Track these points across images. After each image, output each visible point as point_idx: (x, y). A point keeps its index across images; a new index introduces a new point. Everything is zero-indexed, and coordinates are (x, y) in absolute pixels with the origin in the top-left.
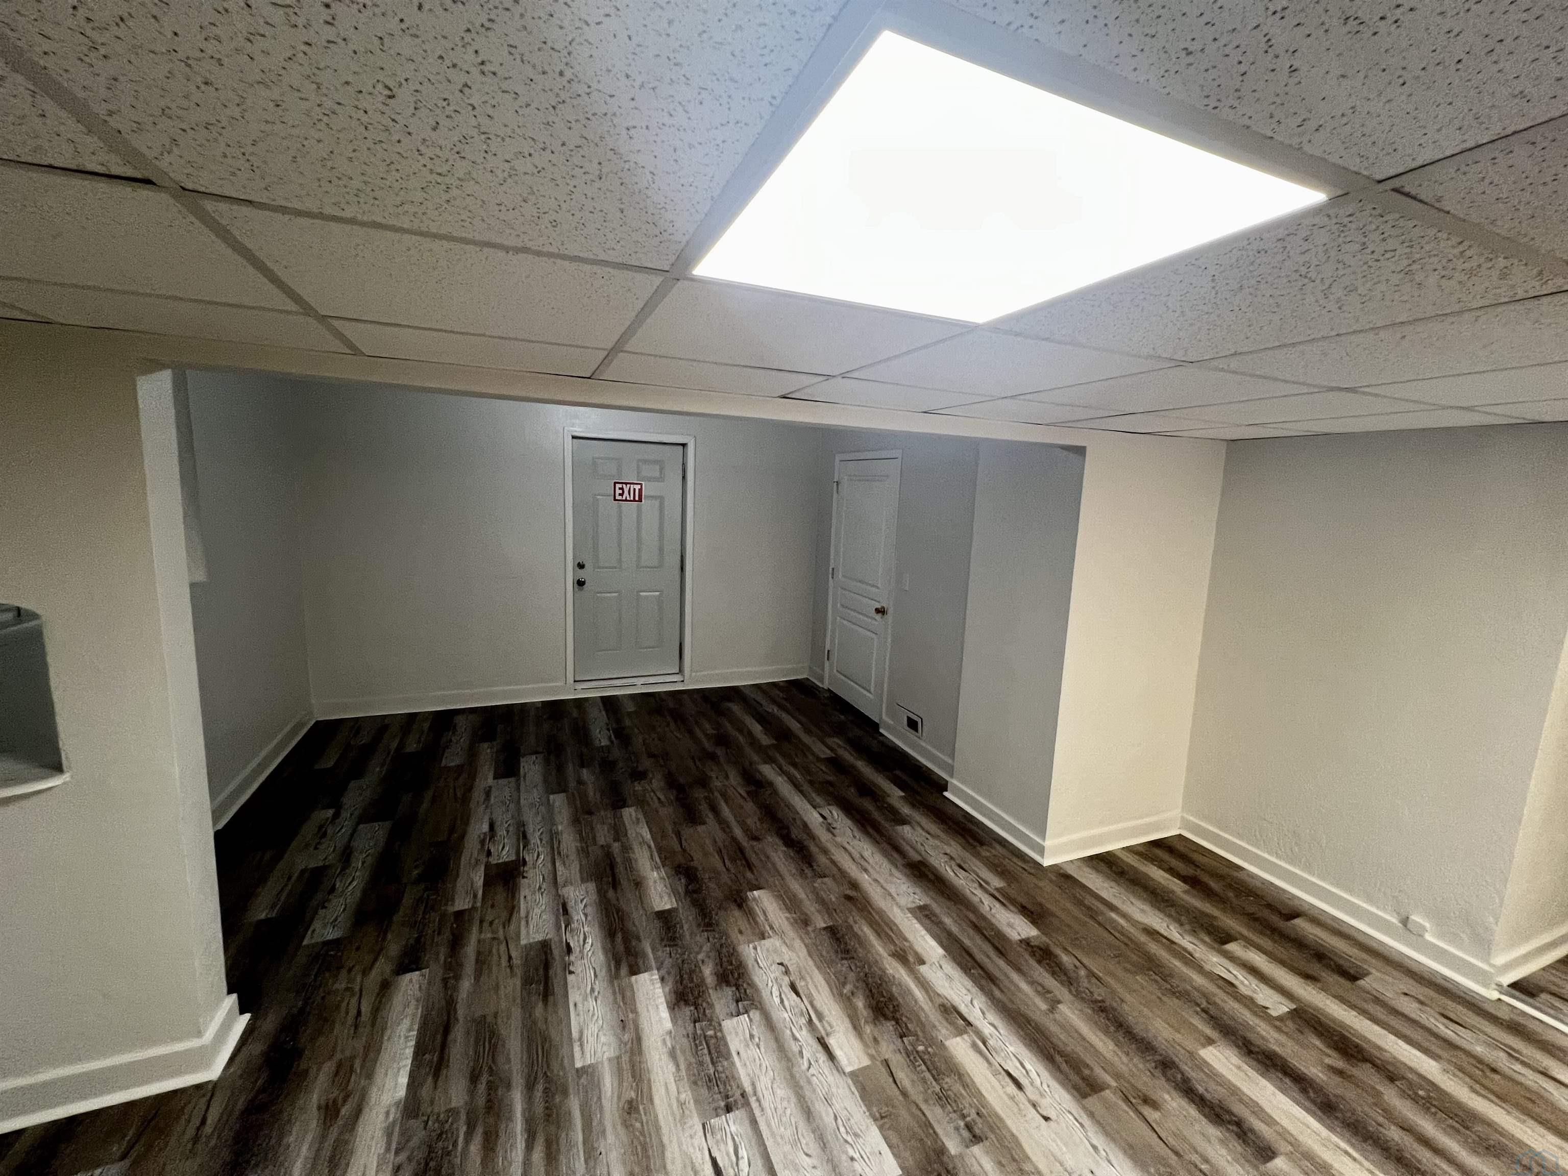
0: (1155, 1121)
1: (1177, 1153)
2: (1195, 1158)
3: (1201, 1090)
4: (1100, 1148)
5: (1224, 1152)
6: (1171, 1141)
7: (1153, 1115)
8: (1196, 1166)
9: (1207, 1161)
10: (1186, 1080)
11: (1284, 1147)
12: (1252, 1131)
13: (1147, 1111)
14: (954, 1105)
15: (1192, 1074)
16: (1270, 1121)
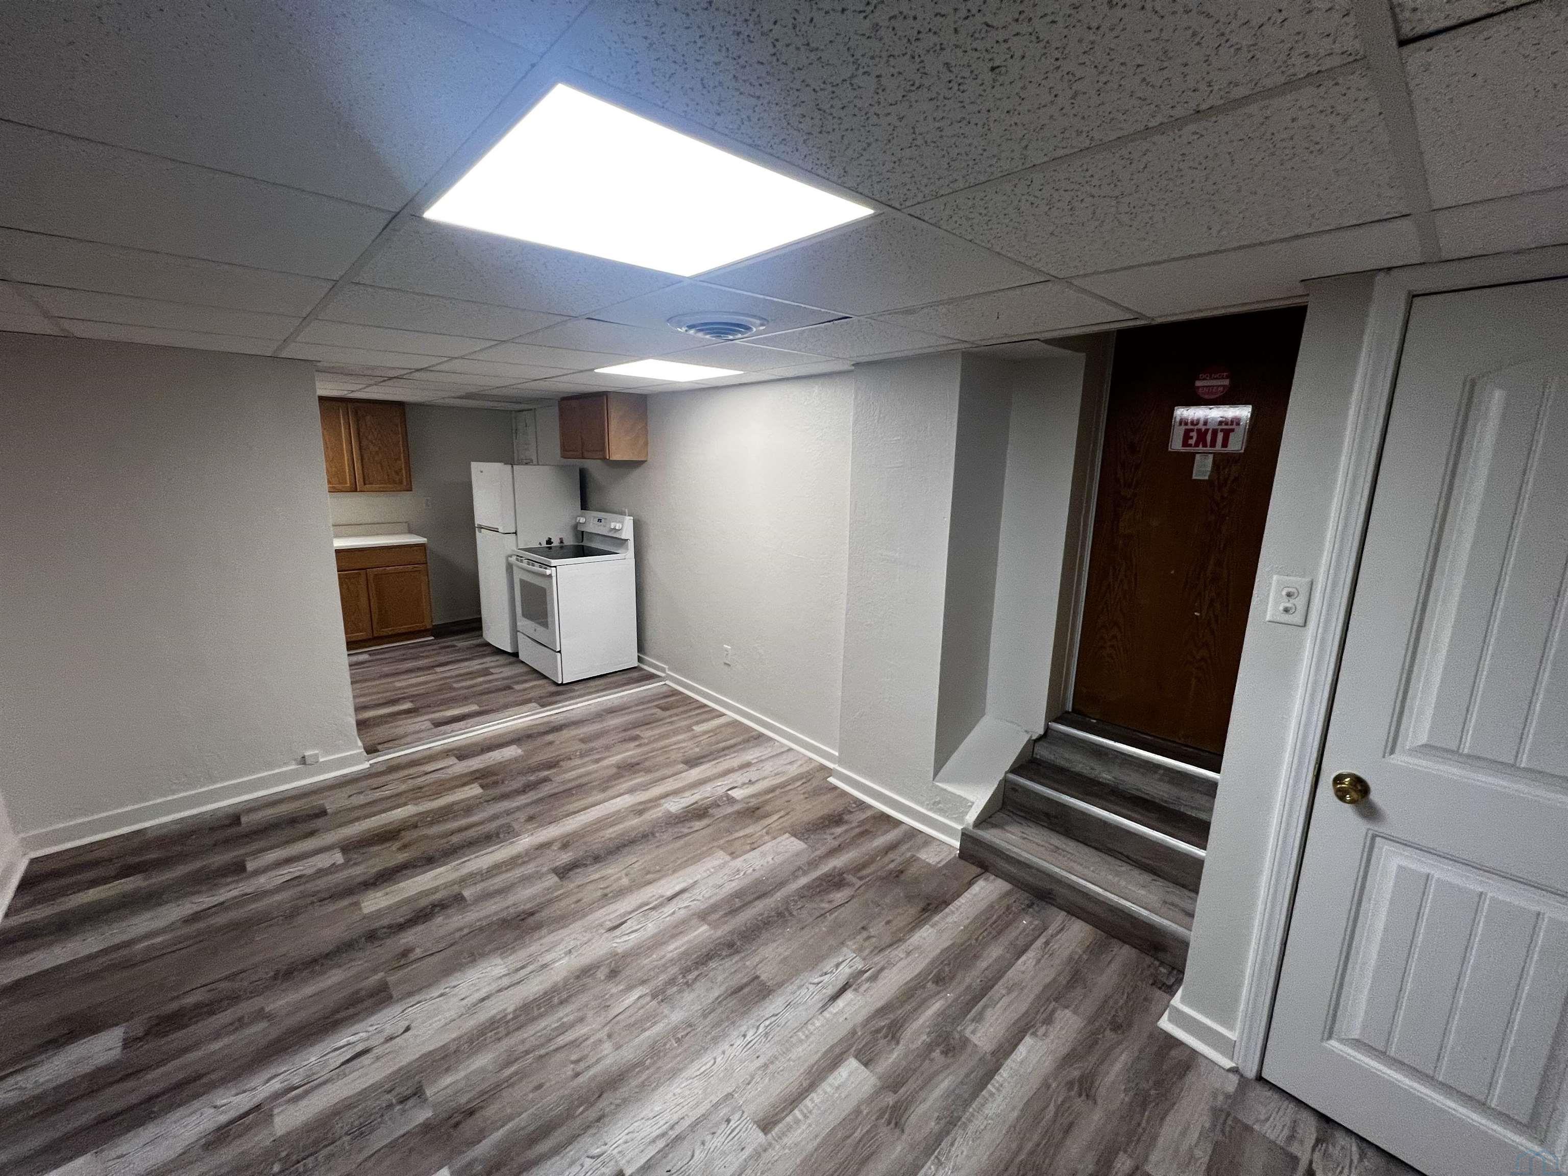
0: (423, 952)
1: (452, 945)
2: (457, 935)
3: (402, 920)
4: (443, 991)
5: (455, 919)
6: (442, 946)
7: (418, 952)
8: (464, 936)
9: (461, 929)
10: (390, 927)
11: (456, 888)
12: (442, 900)
13: (412, 957)
14: (372, 1118)
15: (386, 922)
16: (436, 889)
